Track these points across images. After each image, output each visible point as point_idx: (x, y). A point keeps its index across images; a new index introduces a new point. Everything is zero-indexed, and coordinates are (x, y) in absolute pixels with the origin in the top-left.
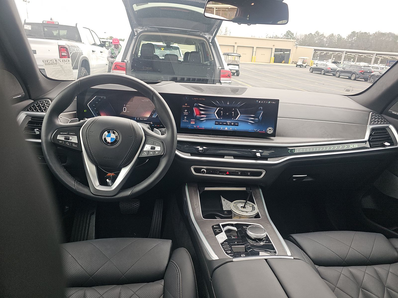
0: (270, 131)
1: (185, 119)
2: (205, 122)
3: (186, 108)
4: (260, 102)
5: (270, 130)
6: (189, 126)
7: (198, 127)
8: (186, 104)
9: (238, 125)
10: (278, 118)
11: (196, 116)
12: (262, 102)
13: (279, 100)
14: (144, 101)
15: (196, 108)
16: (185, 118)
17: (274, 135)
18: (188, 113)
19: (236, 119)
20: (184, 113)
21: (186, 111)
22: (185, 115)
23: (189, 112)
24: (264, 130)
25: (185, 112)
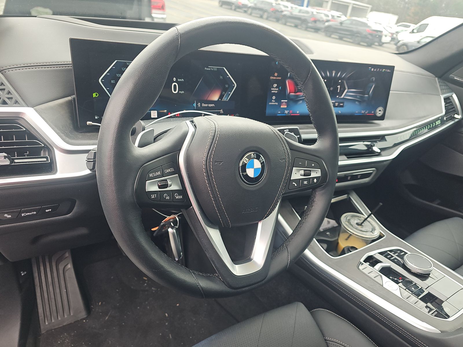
0: (379, 113)
1: (273, 101)
2: (302, 103)
3: (276, 81)
4: (372, 69)
5: (380, 111)
6: (279, 113)
7: (291, 111)
8: (276, 74)
9: (342, 106)
10: (390, 92)
11: (290, 93)
12: (375, 70)
13: (394, 66)
14: (210, 69)
15: (290, 81)
16: (274, 98)
17: (382, 118)
18: (277, 89)
19: (342, 97)
20: (272, 89)
21: (275, 85)
22: (274, 94)
23: (279, 89)
24: (373, 112)
25: (275, 88)
